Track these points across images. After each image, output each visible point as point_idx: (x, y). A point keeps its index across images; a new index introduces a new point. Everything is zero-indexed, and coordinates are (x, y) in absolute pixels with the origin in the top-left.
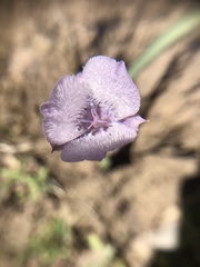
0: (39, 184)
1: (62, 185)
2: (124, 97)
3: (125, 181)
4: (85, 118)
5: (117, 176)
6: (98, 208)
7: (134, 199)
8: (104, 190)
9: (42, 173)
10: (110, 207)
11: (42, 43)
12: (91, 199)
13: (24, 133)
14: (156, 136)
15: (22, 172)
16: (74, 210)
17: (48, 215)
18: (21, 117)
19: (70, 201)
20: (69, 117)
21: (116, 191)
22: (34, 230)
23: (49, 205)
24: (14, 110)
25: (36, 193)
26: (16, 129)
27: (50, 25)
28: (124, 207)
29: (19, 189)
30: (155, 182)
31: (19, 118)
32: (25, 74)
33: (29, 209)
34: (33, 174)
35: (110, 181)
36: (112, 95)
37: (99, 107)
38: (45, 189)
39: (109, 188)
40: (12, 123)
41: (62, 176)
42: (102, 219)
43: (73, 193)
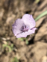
0: (11, 48)
1: (17, 48)
2: (32, 23)
3: (32, 48)
4: (22, 29)
5: (30, 46)
6: (25, 55)
7: (34, 53)
8: (27, 50)
9: (12, 45)
10: (29, 54)
11: (14, 16)
12: (24, 52)
13: (9, 36)
14: (40, 37)
15: (8, 45)
16: (19, 55)
17: (13, 56)
18: (8, 32)
19: (19, 53)
20: (19, 28)
21: (30, 50)
22: (10, 60)
23: (13, 53)
24: (6, 30)
25: (10, 50)
26: (7, 35)
27: (16, 13)
28: (32, 55)
29: (7, 49)
30: (40, 49)
31: (7, 32)
32: (10, 22)
33: (9, 55)
34: (10, 45)
35: (29, 48)
36: (29, 23)
37: (26, 26)
38: (13, 49)
39: (28, 49)
40: (6, 33)
41: (17, 46)
42: (27, 58)
43: (19, 50)
